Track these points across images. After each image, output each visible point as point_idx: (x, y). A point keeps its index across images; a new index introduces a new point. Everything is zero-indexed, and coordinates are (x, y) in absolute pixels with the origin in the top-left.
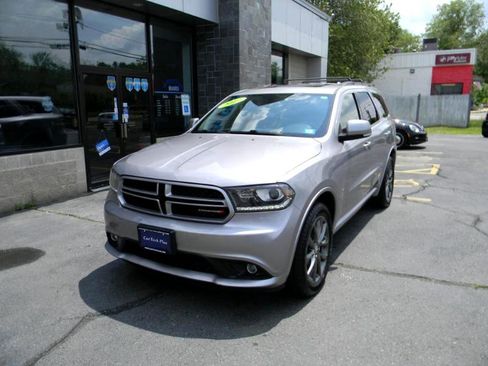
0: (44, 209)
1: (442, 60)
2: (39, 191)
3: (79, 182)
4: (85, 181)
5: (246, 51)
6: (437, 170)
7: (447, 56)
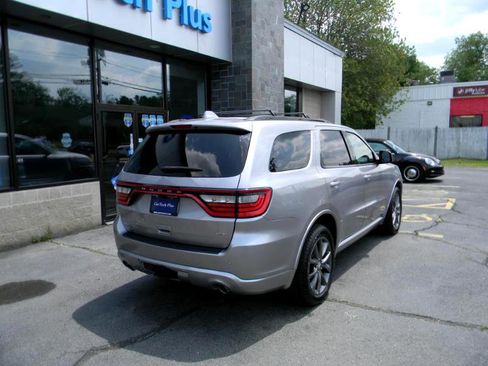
0: (59, 241)
1: (460, 92)
2: (55, 224)
3: (93, 215)
4: (100, 214)
5: (259, 88)
6: (451, 205)
7: (464, 88)
